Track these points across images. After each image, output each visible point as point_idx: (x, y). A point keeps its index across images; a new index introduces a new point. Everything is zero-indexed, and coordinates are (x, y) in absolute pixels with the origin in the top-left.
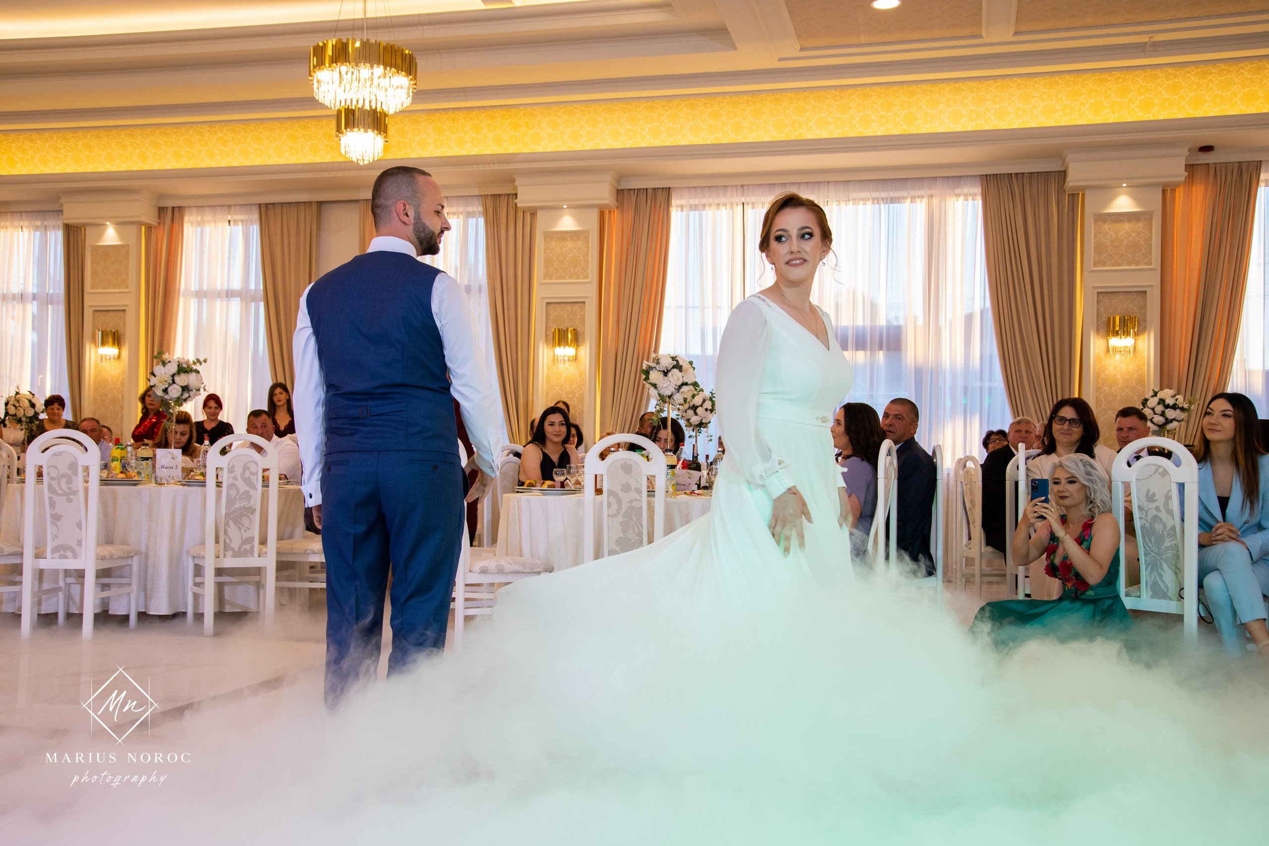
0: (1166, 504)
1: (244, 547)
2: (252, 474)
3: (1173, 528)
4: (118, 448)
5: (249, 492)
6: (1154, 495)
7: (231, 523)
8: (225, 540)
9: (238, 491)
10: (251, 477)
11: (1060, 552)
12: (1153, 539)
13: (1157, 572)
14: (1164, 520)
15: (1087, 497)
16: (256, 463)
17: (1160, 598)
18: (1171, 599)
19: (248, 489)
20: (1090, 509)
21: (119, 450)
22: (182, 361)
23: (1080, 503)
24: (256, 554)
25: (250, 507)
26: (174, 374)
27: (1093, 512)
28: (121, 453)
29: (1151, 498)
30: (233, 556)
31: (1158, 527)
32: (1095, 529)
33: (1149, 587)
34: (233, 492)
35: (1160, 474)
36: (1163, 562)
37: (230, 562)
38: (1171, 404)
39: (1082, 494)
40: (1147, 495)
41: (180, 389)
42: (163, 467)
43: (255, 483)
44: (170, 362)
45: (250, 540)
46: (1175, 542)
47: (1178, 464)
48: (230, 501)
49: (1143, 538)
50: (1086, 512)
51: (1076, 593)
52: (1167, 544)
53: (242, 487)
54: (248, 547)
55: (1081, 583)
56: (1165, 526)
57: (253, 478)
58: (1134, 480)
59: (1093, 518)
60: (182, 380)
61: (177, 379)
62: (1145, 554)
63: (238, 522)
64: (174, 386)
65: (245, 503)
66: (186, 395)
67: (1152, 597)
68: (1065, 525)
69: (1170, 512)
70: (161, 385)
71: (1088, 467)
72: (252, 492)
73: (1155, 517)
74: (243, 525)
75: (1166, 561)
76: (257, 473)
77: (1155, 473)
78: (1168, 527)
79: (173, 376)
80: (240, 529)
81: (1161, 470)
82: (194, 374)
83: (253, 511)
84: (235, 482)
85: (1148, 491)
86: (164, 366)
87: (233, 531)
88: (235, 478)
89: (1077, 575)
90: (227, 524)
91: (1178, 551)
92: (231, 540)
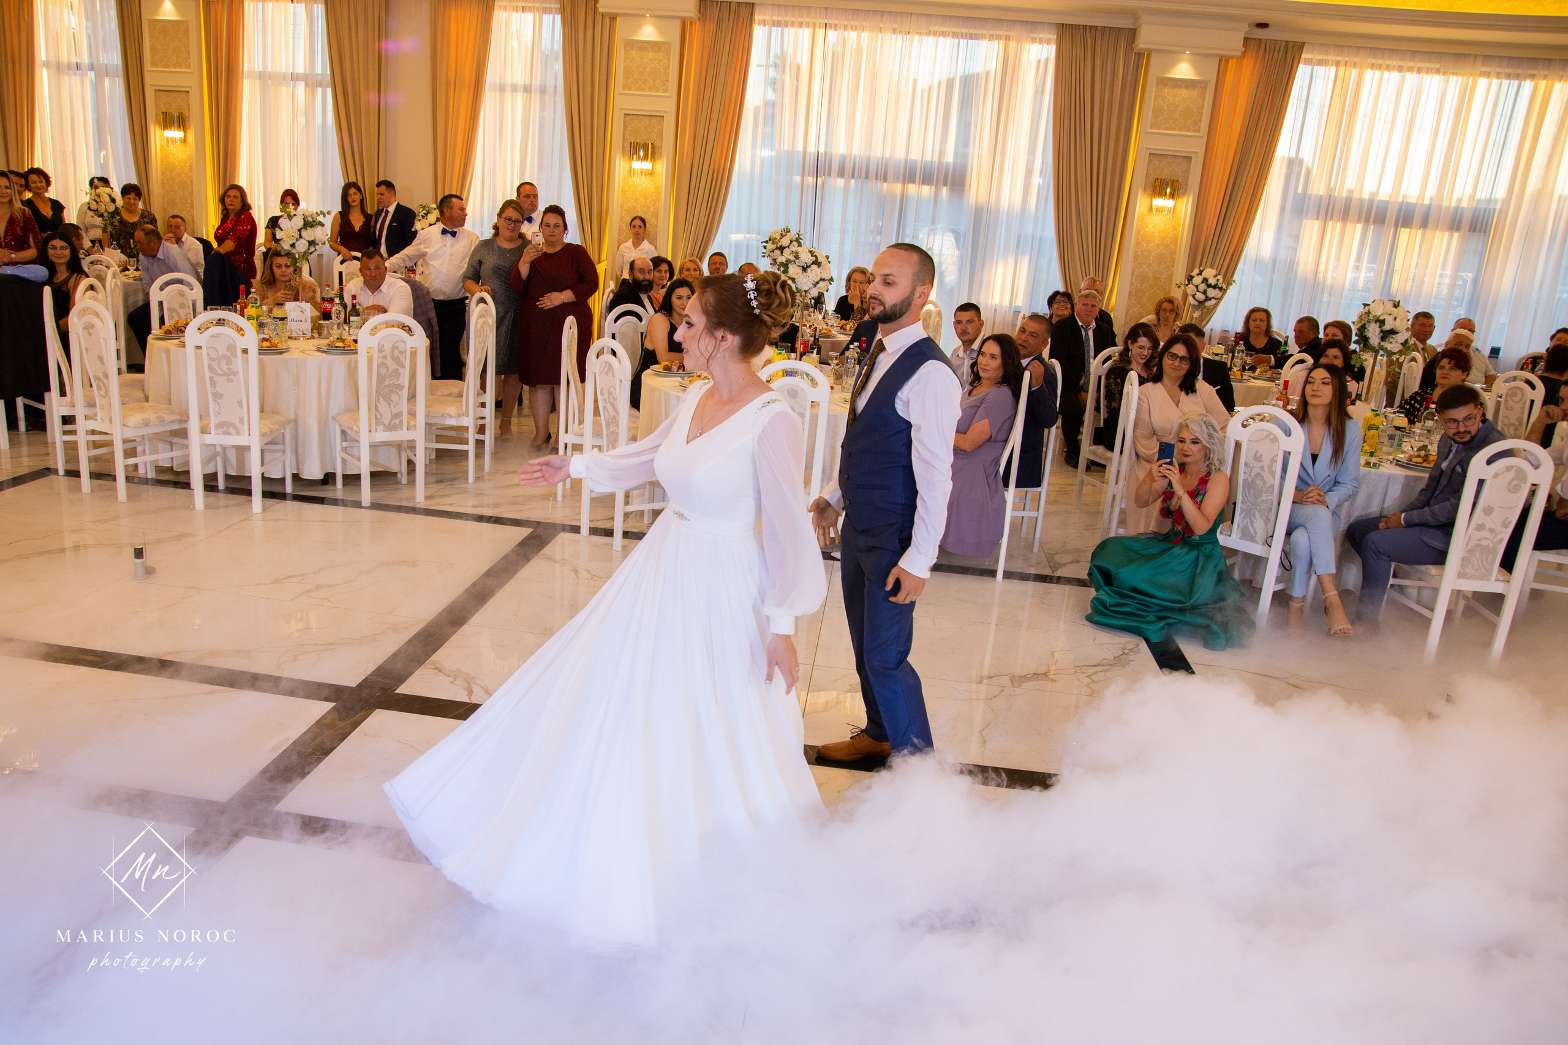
0: (1270, 466)
1: (393, 422)
2: (401, 352)
3: (1272, 486)
4: (253, 307)
5: (398, 370)
6: (1261, 456)
7: (381, 400)
8: (376, 415)
9: (388, 369)
10: (400, 355)
11: (1174, 500)
12: (1252, 491)
13: (1250, 518)
14: (1265, 479)
15: (1206, 455)
16: (404, 342)
17: (1248, 540)
18: (1257, 543)
19: (397, 367)
20: (1208, 465)
21: (254, 309)
22: (307, 214)
23: (1199, 461)
24: (405, 427)
25: (399, 384)
26: (301, 229)
27: (1211, 470)
28: (257, 312)
29: (1258, 458)
30: (384, 431)
31: (1259, 483)
32: (1209, 484)
33: (1240, 529)
34: (383, 371)
35: (1270, 440)
36: (1257, 512)
37: (382, 436)
38: (1213, 284)
39: (1203, 452)
40: (1255, 455)
41: (307, 244)
42: (292, 320)
43: (404, 362)
44: (295, 215)
45: (399, 415)
46: (1271, 497)
47: (1288, 433)
48: (381, 379)
49: (1244, 488)
50: (1204, 469)
51: (1183, 535)
52: (1264, 498)
53: (391, 365)
54: (397, 421)
55: (1188, 530)
56: (1265, 483)
57: (402, 357)
58: (1246, 440)
59: (1209, 474)
60: (308, 234)
61: (304, 233)
62: (1243, 502)
63: (387, 398)
64: (302, 241)
65: (394, 381)
66: (312, 249)
67: (1241, 538)
68: (1183, 474)
69: (1273, 474)
70: (288, 240)
71: (1210, 428)
72: (401, 370)
73: (1258, 475)
74: (392, 401)
75: (1259, 511)
76: (405, 352)
77: (1266, 438)
78: (1268, 485)
79: (299, 230)
80: (389, 404)
81: (1272, 437)
82: (319, 227)
83: (401, 387)
84: (385, 361)
85: (1257, 452)
86: (290, 220)
87: (383, 406)
88: (385, 357)
89: (1187, 523)
90: (377, 400)
91: (1272, 505)
92: (381, 416)
